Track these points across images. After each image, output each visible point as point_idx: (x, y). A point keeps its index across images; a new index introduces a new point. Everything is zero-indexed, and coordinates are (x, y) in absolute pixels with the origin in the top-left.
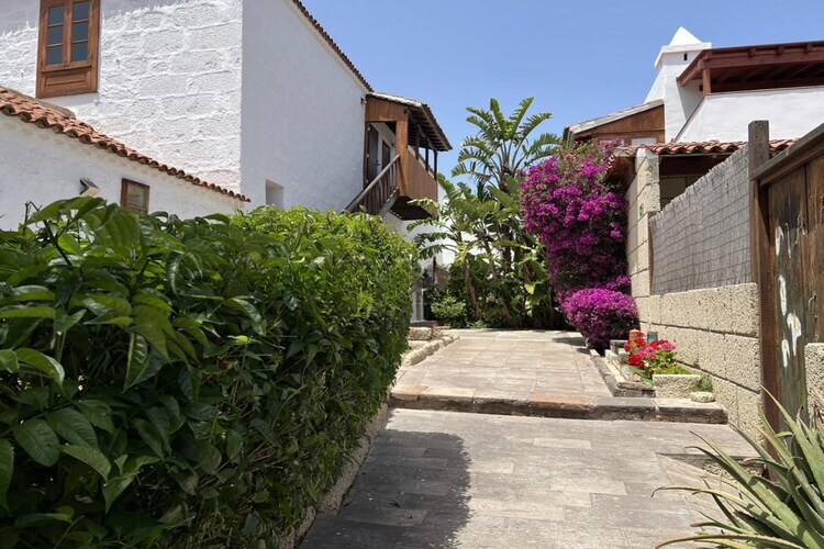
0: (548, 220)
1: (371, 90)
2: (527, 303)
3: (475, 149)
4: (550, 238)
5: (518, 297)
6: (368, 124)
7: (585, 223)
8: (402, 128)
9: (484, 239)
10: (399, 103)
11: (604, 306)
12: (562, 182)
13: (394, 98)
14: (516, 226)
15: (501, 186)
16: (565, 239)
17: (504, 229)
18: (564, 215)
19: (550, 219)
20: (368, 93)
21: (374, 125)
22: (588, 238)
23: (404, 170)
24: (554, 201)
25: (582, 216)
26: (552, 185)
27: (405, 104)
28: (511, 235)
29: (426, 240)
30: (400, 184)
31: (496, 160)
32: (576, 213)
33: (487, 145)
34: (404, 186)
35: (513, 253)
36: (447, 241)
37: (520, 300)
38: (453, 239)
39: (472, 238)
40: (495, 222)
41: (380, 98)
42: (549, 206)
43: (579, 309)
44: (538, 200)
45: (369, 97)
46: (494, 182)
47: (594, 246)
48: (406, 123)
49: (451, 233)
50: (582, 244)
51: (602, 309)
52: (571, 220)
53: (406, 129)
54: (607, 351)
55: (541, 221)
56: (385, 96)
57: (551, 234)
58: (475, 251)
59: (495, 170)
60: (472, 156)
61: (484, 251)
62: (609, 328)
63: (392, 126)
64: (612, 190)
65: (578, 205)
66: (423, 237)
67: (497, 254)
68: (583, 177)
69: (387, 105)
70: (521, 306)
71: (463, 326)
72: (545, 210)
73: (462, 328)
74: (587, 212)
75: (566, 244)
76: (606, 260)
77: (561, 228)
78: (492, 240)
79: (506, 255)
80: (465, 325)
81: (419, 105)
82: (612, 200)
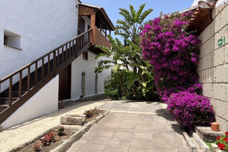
0: (155, 52)
1: (80, 2)
2: (143, 90)
3: (122, 25)
4: (156, 61)
5: (139, 87)
6: (79, 16)
7: (176, 53)
8: (93, 18)
9: (126, 63)
10: (92, 8)
11: (193, 105)
12: (163, 29)
13: (89, 5)
14: (139, 57)
15: (133, 41)
16: (164, 62)
17: (134, 59)
18: (164, 48)
19: (156, 51)
20: (79, 3)
21: (82, 16)
22: (177, 61)
23: (94, 35)
24: (158, 40)
25: (175, 48)
26: (157, 31)
27: (94, 8)
28: (137, 61)
29: (103, 63)
30: (92, 40)
31: (130, 30)
32: (171, 47)
33: (127, 24)
34: (93, 41)
35: (138, 69)
36: (112, 64)
37: (140, 88)
38: (114, 63)
39: (121, 62)
40: (131, 56)
41: (84, 6)
42: (155, 44)
43: (176, 106)
44: (149, 40)
45: (80, 5)
46: (130, 39)
47: (181, 66)
48: (95, 16)
49: (113, 61)
50: (174, 65)
51: (191, 107)
52: (169, 51)
53: (94, 18)
54: (194, 134)
55: (151, 52)
56: (86, 5)
57: (156, 59)
58: (122, 68)
59: (130, 35)
60: (120, 28)
61: (126, 68)
62: (195, 119)
63: (89, 17)
64: (192, 34)
65: (172, 43)
66: (102, 62)
67: (131, 69)
68: (174, 27)
69: (87, 8)
70: (141, 91)
71: (117, 99)
72: (153, 46)
73: (116, 100)
74: (178, 46)
75: (165, 65)
76: (186, 74)
77: (162, 55)
78: (129, 63)
79: (135, 69)
80: (118, 98)
81: (99, 8)
82: (192, 39)
